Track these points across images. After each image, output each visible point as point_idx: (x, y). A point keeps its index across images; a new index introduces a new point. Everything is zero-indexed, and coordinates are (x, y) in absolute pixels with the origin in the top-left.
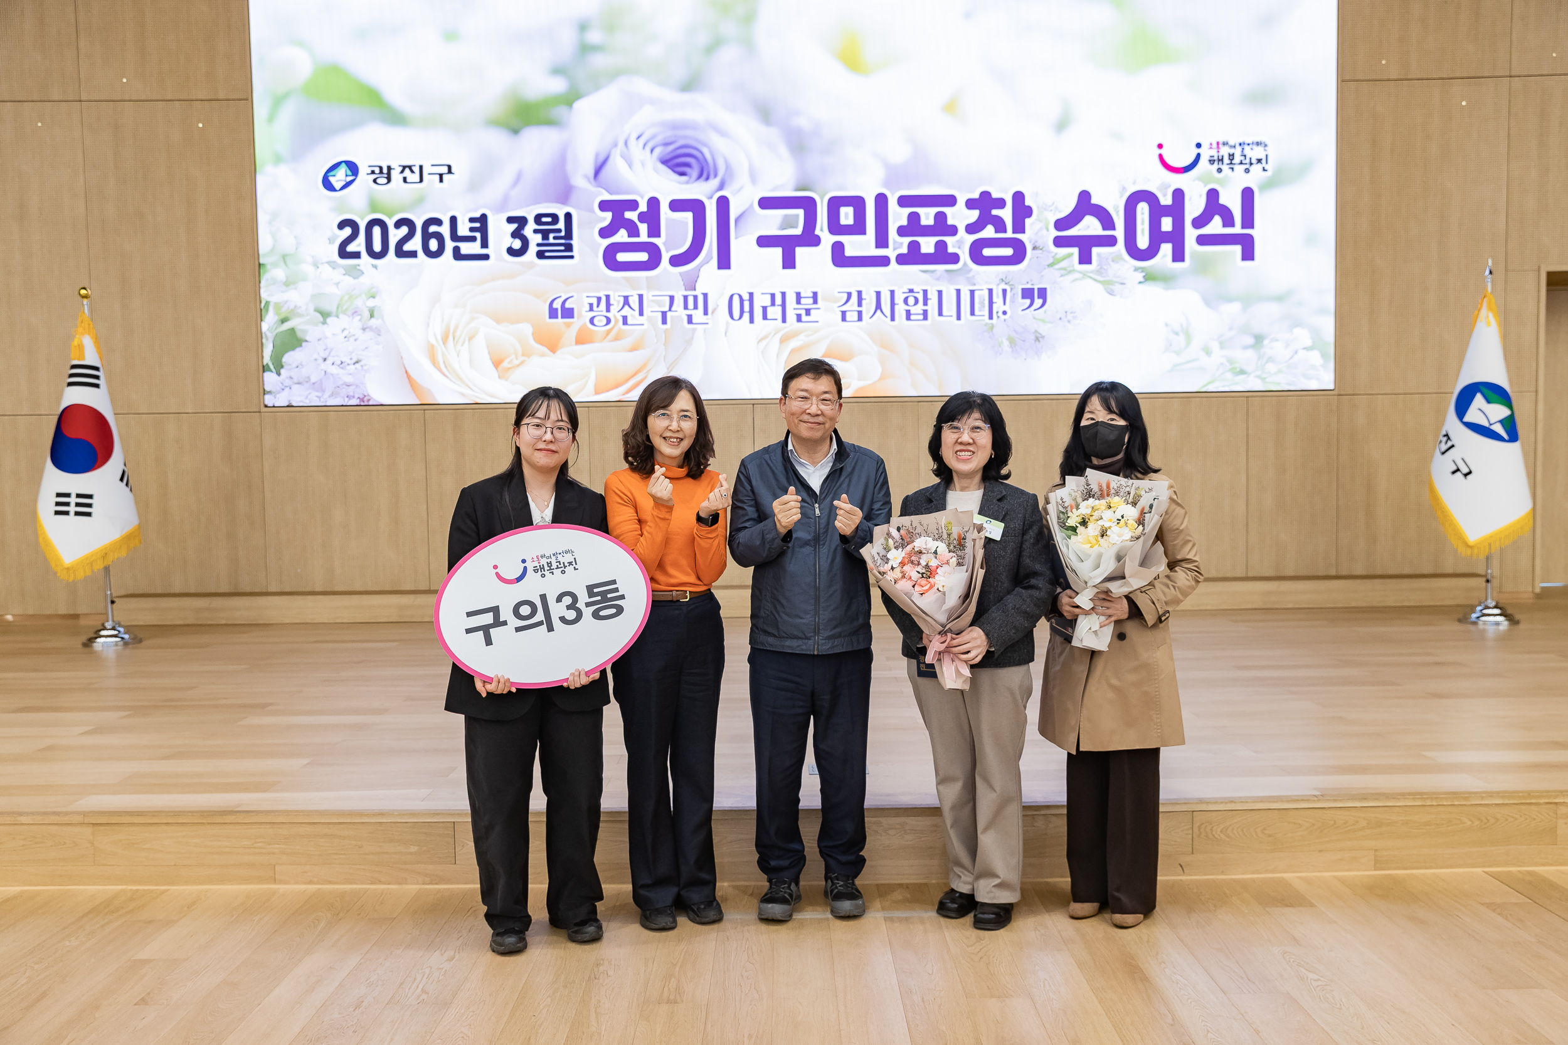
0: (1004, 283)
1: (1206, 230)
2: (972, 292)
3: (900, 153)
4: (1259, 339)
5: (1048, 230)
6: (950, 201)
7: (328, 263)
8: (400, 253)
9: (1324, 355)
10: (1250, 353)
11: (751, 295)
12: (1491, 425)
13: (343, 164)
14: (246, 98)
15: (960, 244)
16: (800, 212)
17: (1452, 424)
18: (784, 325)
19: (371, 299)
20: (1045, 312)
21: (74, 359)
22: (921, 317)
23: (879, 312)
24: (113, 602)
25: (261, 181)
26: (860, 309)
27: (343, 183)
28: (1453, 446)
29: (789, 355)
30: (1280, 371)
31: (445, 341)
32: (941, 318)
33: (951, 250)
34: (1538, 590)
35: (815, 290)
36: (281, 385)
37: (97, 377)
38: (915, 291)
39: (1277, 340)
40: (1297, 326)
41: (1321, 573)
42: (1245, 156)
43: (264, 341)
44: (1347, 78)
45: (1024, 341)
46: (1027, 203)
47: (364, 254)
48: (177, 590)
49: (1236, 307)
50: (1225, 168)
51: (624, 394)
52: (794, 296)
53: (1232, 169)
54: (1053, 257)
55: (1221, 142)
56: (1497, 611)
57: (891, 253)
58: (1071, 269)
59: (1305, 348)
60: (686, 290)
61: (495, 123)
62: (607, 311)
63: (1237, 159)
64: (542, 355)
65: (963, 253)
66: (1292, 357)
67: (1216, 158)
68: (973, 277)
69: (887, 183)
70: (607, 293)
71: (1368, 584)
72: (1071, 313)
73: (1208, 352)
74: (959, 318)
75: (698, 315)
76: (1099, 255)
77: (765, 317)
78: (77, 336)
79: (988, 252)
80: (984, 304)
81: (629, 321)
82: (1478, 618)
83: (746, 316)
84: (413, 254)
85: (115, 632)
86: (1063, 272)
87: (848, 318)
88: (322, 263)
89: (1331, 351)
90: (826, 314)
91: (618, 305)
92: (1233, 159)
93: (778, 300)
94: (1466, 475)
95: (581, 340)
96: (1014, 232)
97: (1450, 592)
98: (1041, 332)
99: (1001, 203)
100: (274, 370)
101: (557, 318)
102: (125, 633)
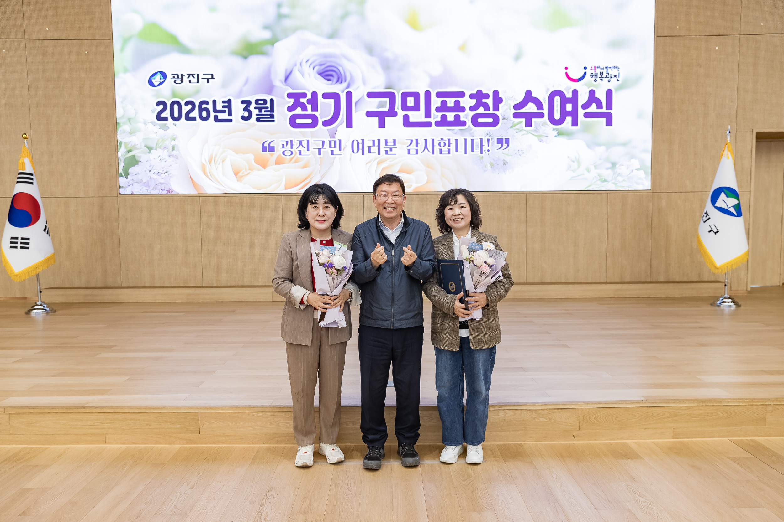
0: (488, 136)
1: (589, 110)
2: (472, 140)
3: (437, 71)
4: (614, 165)
5: (510, 110)
6: (462, 94)
7: (151, 122)
8: (188, 118)
9: (646, 173)
10: (610, 171)
11: (363, 141)
12: (728, 208)
13: (159, 73)
14: (109, 39)
15: (466, 116)
16: (388, 100)
17: (709, 207)
18: (379, 155)
19: (173, 141)
20: (508, 150)
21: (20, 170)
22: (447, 152)
23: (426, 149)
24: (41, 292)
25: (118, 81)
26: (417, 148)
27: (160, 82)
28: (709, 218)
29: (381, 171)
30: (624, 181)
31: (210, 162)
32: (457, 153)
33: (462, 119)
34: (749, 289)
35: (394, 139)
36: (128, 183)
37: (32, 179)
38: (444, 139)
39: (623, 165)
40: (633, 158)
41: (643, 280)
42: (608, 73)
43: (119, 161)
44: (659, 35)
45: (498, 165)
46: (500, 96)
47: (169, 118)
48: (76, 285)
49: (603, 148)
50: (598, 79)
51: (299, 190)
52: (384, 141)
53: (602, 80)
54: (513, 123)
55: (596, 67)
56: (730, 300)
57: (432, 120)
58: (522, 129)
59: (636, 169)
60: (330, 138)
61: (235, 53)
62: (291, 148)
63: (604, 75)
64: (259, 170)
65: (468, 121)
66: (630, 174)
67: (594, 74)
68: (473, 132)
69: (430, 86)
70: (291, 139)
71: (666, 285)
72: (521, 151)
73: (588, 171)
74: (466, 153)
75: (336, 151)
76: (535, 122)
77: (370, 152)
78: (21, 158)
79: (480, 120)
80: (478, 146)
81: (302, 154)
82: (720, 303)
83: (360, 151)
84: (194, 119)
85: (42, 307)
86: (517, 131)
87: (411, 153)
88: (148, 123)
89: (649, 170)
90: (400, 150)
91: (297, 145)
92: (602, 75)
93: (376, 144)
94: (716, 233)
95: (278, 162)
96: (493, 111)
97: (706, 290)
98: (506, 160)
99: (487, 96)
100: (124, 176)
101: (266, 151)
102: (47, 308)
